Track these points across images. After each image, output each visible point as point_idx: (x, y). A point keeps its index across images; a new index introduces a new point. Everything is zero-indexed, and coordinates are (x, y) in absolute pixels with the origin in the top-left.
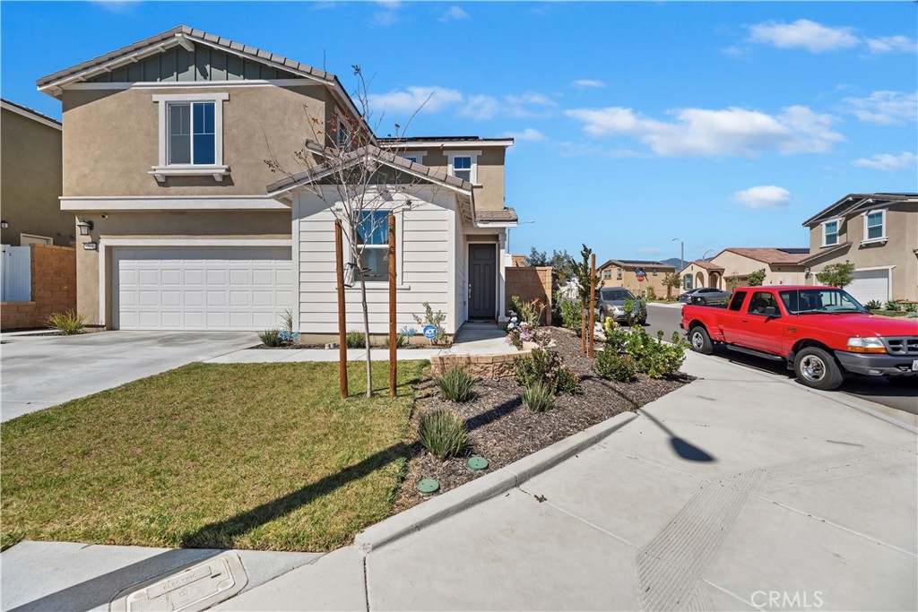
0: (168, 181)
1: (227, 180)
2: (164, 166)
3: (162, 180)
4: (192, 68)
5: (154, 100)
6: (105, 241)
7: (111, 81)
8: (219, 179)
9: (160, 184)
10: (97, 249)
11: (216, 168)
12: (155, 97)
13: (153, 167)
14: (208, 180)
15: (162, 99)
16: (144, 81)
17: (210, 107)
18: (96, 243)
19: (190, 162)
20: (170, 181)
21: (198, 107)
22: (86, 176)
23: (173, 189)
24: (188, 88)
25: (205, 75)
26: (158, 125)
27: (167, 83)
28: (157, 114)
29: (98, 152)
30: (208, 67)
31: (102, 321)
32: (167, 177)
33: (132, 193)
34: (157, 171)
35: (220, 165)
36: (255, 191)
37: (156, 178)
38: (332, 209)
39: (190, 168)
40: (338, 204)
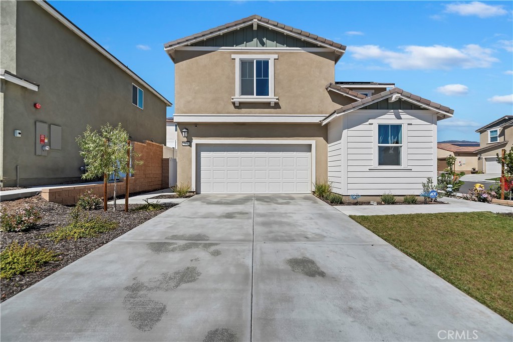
0: (241, 105)
1: (277, 106)
2: (238, 97)
3: (237, 105)
4: (255, 40)
5: (232, 58)
6: (196, 141)
7: (206, 46)
8: (272, 105)
9: (236, 107)
10: (190, 146)
11: (271, 98)
12: (233, 56)
13: (232, 97)
14: (267, 105)
15: (238, 57)
16: (226, 46)
17: (266, 63)
18: (190, 142)
19: (253, 95)
20: (242, 105)
21: (259, 63)
22: (189, 102)
23: (243, 110)
24: (253, 51)
25: (263, 44)
26: (235, 73)
27: (240, 48)
28: (234, 66)
29: (197, 88)
30: (265, 40)
31: (193, 188)
32: (240, 103)
33: (218, 113)
34: (234, 100)
35: (273, 97)
36: (294, 112)
37: (234, 103)
38: (367, 123)
39: (254, 98)
40: (370, 121)
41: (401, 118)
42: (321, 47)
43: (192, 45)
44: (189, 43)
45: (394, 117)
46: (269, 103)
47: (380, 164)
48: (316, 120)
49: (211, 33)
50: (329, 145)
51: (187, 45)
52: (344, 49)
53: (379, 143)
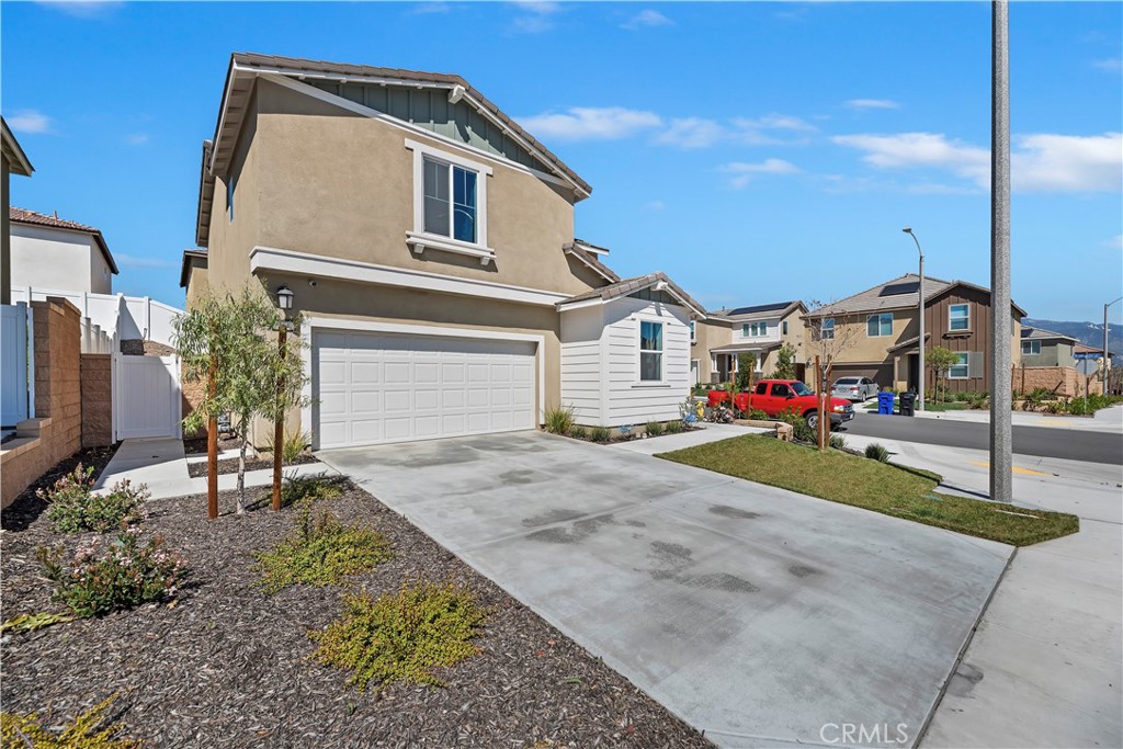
0: (429, 254)
2: (420, 234)
3: (419, 250)
4: (452, 123)
5: (406, 145)
6: (314, 320)
7: (343, 97)
8: (485, 263)
9: (416, 256)
10: (297, 331)
11: (480, 247)
12: (409, 143)
13: (408, 233)
14: (474, 262)
16: (392, 115)
17: (472, 177)
18: (294, 321)
19: (448, 235)
20: (427, 254)
21: (458, 172)
22: (301, 222)
23: (430, 264)
24: (448, 146)
25: (467, 138)
26: (412, 179)
27: (424, 130)
28: (411, 165)
29: (322, 192)
30: (469, 129)
32: (426, 248)
33: (377, 262)
34: (412, 240)
35: (485, 247)
36: (516, 283)
37: (411, 246)
38: (629, 318)
39: (450, 243)
40: (633, 315)
41: (660, 315)
42: (556, 175)
43: (308, 81)
44: (302, 75)
45: (654, 311)
46: (479, 259)
47: (642, 379)
48: (550, 301)
49: (366, 75)
50: (562, 345)
51: (296, 78)
52: (590, 192)
53: (642, 348)
